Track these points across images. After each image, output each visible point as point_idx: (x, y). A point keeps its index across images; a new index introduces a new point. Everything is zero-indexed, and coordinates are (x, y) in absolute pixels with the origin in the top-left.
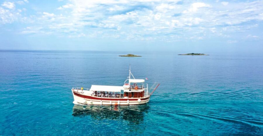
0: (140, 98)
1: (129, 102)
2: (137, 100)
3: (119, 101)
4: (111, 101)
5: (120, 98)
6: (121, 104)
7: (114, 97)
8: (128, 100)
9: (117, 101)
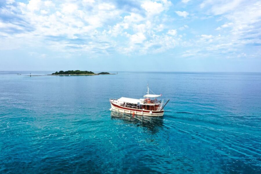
0: (152, 111)
1: (143, 113)
2: (149, 112)
3: (135, 112)
4: (130, 111)
5: (137, 109)
6: (138, 114)
7: (132, 108)
8: (142, 112)
9: (134, 111)
